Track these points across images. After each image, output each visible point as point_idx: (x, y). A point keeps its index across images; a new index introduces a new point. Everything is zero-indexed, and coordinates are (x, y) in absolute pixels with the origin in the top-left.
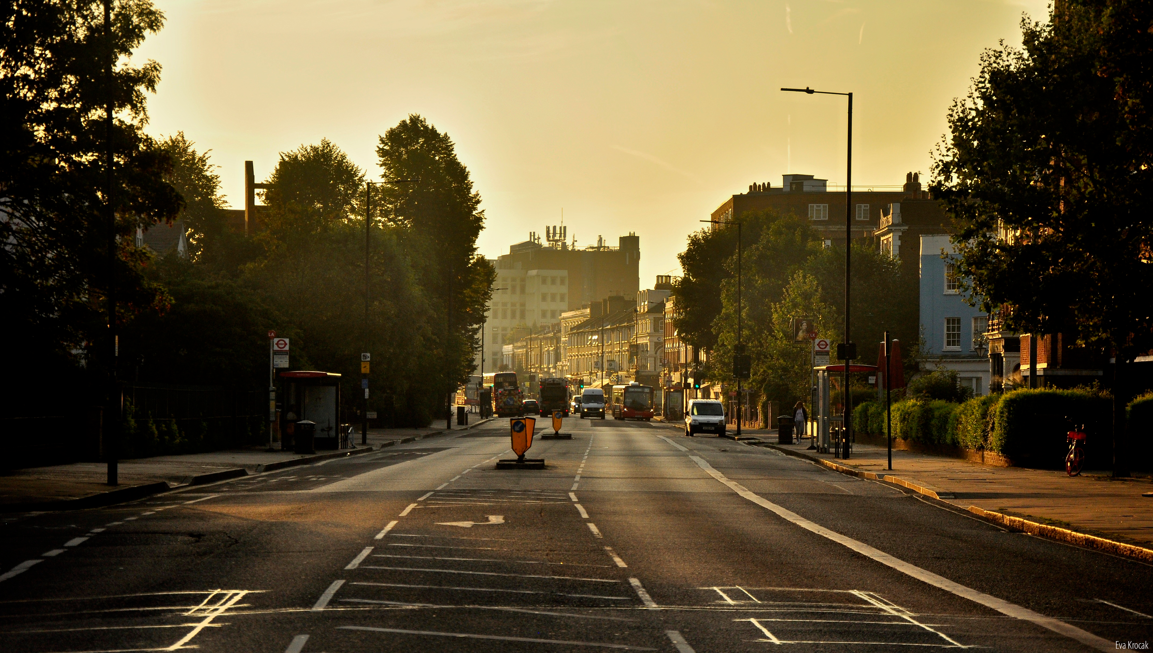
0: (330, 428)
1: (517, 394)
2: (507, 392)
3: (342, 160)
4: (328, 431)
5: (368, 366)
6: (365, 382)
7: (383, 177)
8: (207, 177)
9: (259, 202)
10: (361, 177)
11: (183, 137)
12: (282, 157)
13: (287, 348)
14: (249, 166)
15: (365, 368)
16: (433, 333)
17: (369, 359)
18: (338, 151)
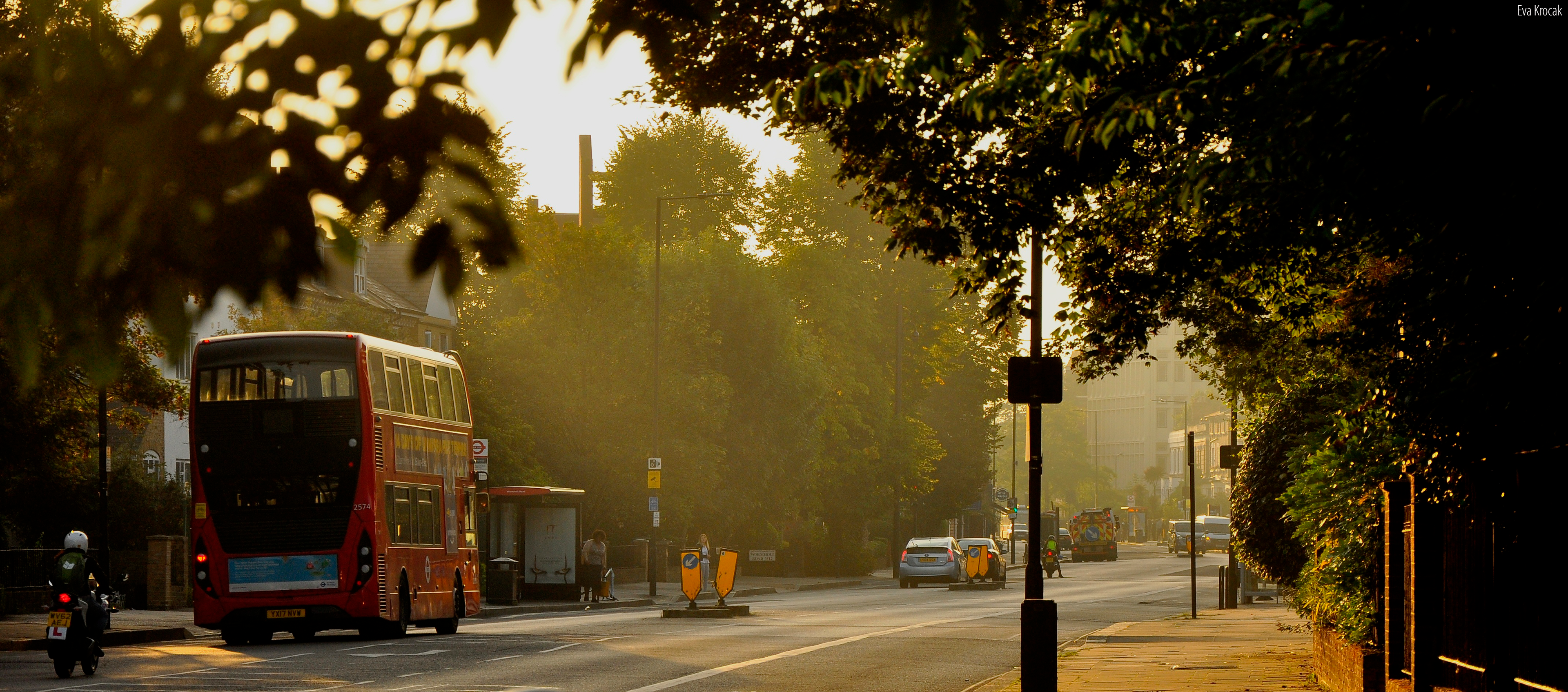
0: (568, 570)
1: (1104, 521)
2: (1087, 518)
3: (721, 136)
4: (565, 574)
5: (658, 478)
6: (653, 501)
7: (796, 161)
8: (505, 166)
9: (597, 202)
10: (751, 164)
11: (465, 102)
12: (622, 132)
13: (485, 453)
14: (585, 143)
15: (654, 481)
16: (865, 420)
17: (660, 467)
18: (714, 121)
